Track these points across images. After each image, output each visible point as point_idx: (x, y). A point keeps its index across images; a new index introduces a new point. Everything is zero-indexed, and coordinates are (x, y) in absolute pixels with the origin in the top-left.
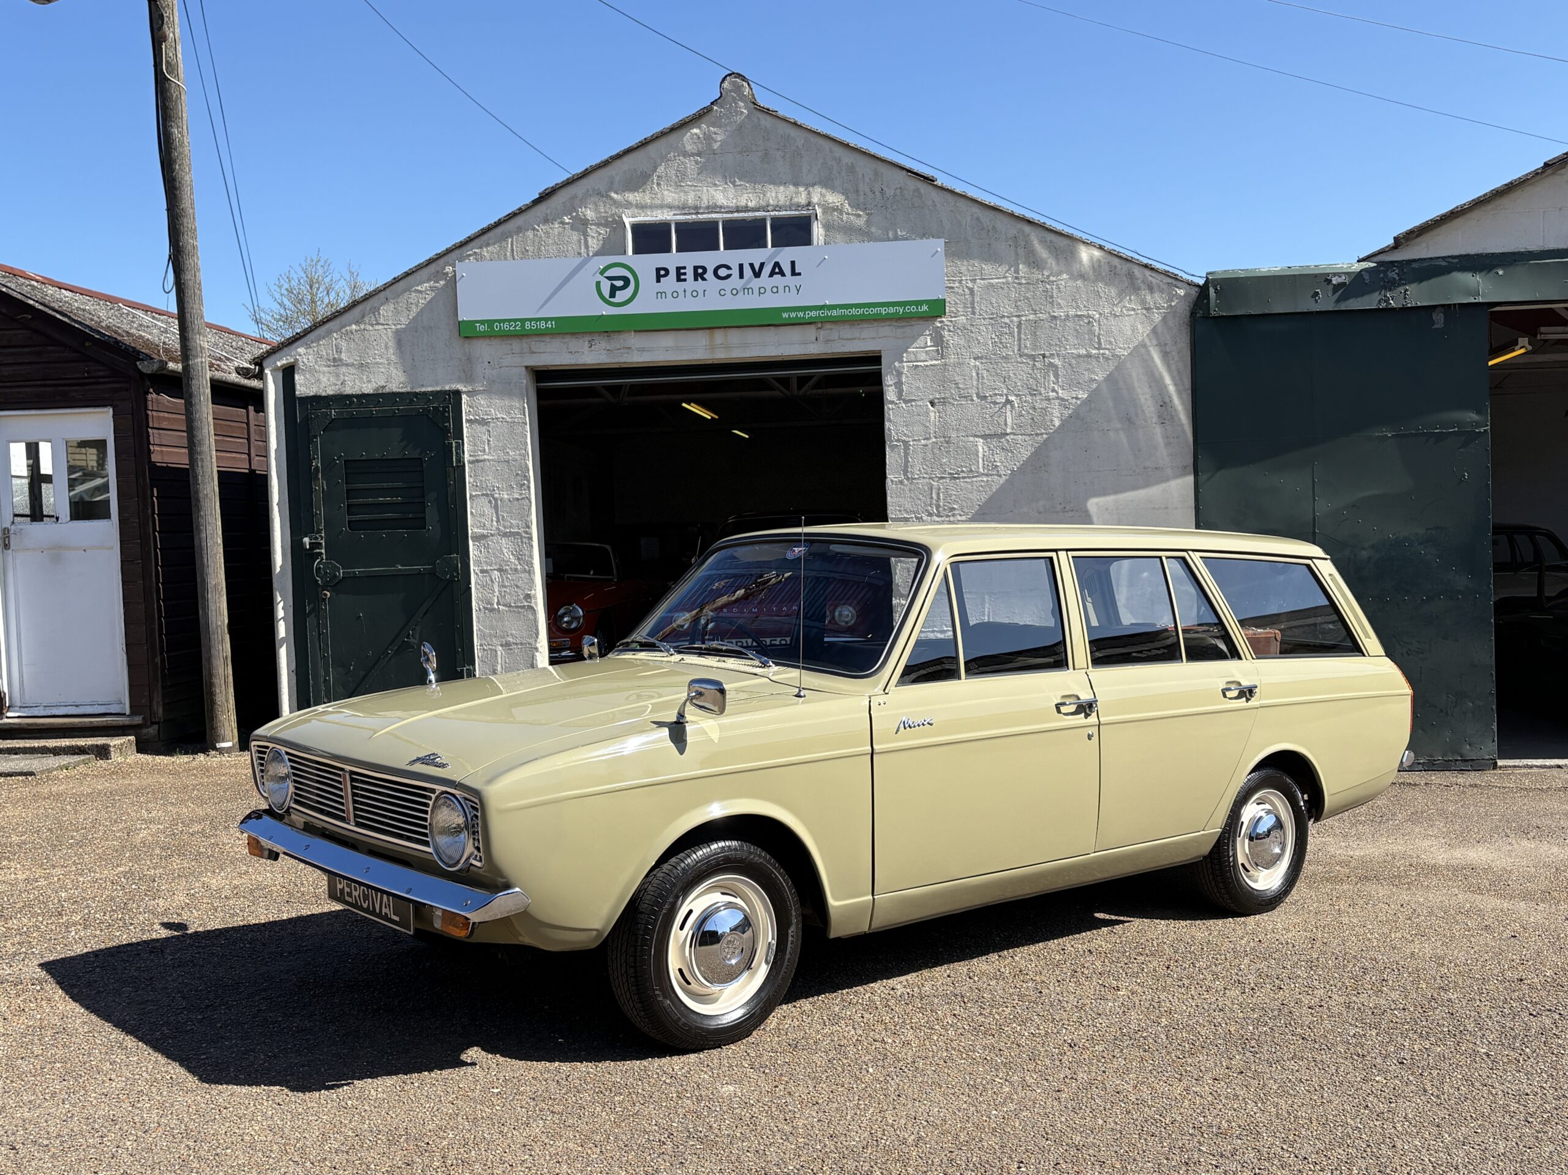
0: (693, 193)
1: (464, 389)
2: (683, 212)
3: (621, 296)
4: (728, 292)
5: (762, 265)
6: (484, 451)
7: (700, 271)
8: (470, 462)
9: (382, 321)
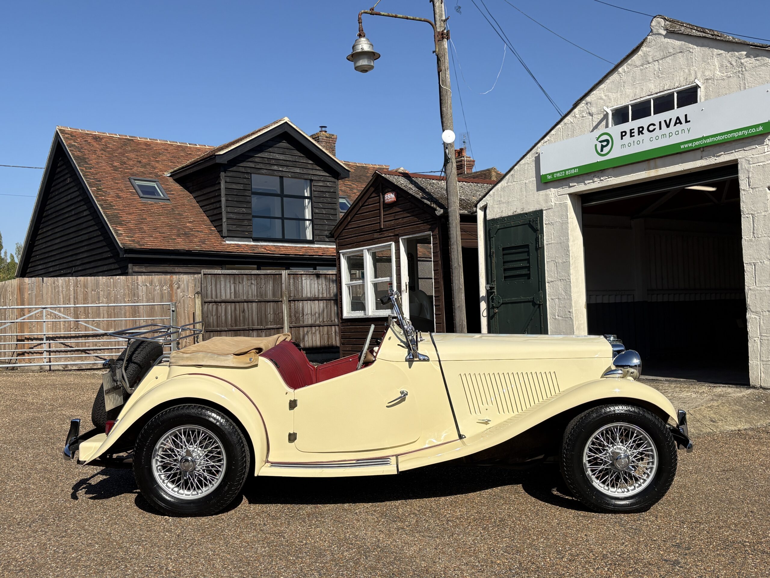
0: (639, 87)
1: (544, 209)
2: (634, 99)
3: (606, 150)
4: (654, 139)
5: (671, 120)
6: (552, 239)
7: (641, 129)
8: (547, 245)
9: (515, 180)
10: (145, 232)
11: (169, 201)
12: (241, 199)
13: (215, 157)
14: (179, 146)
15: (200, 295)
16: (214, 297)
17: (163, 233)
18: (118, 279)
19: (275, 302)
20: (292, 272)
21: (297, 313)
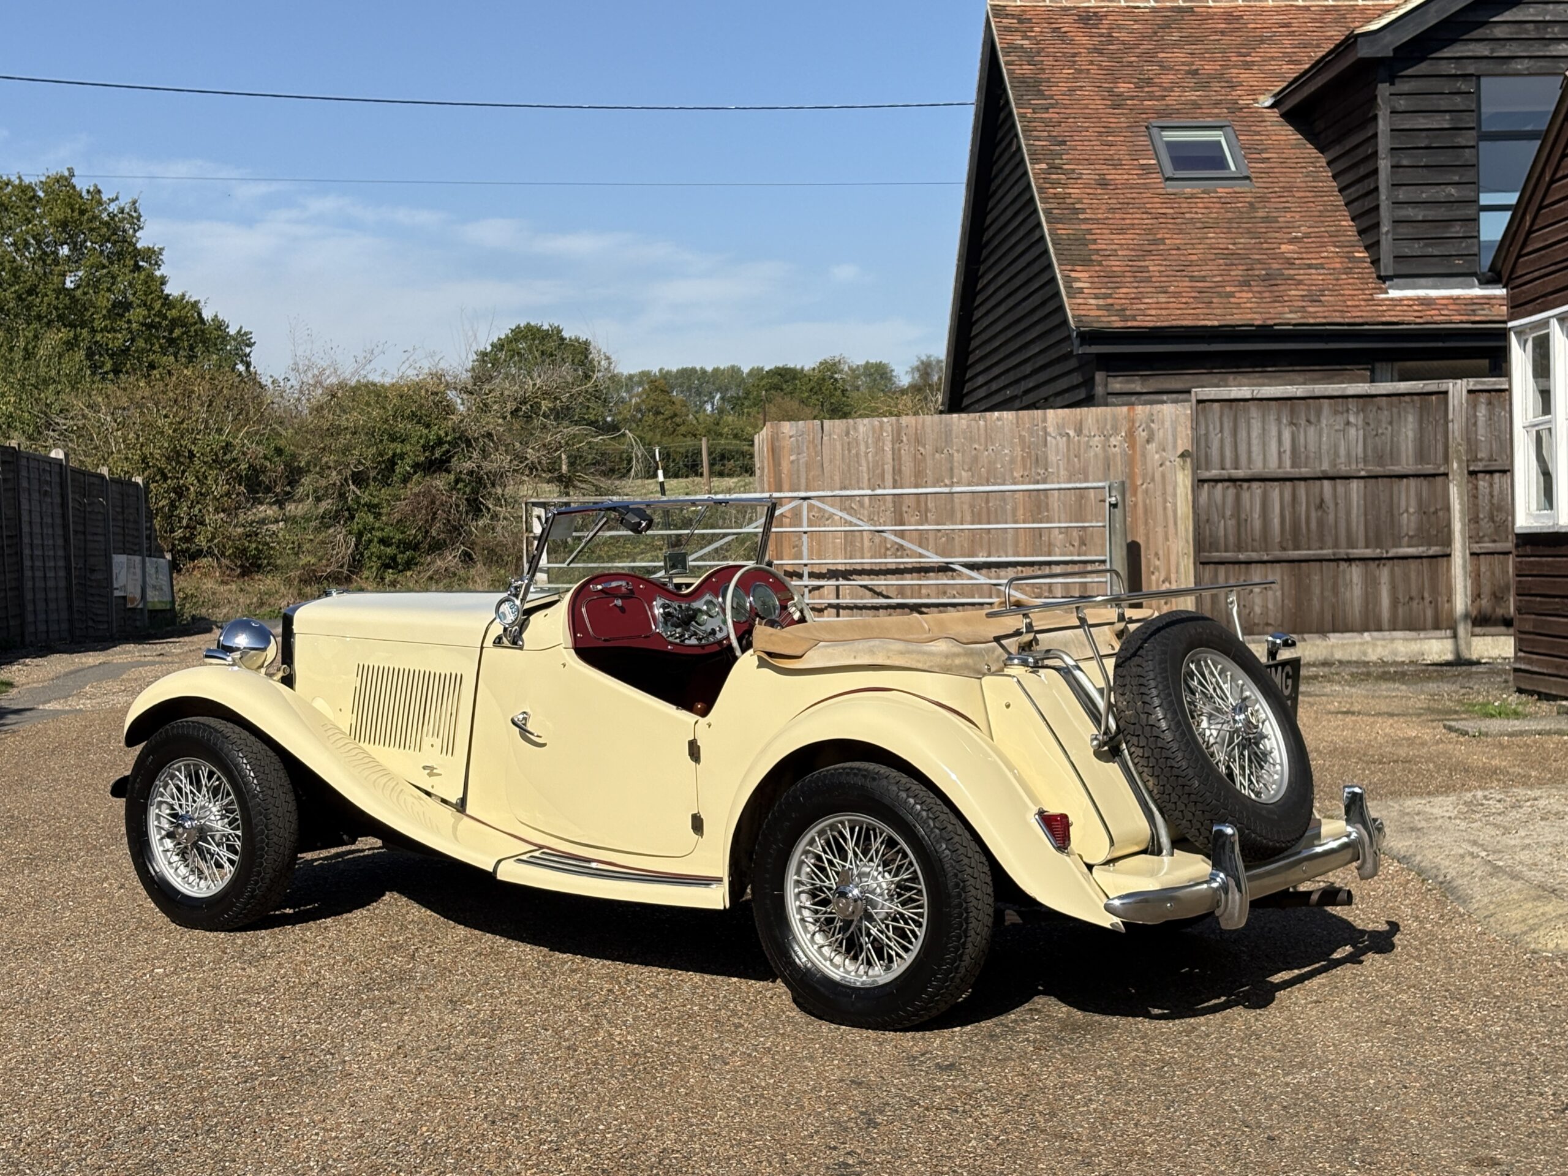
10: (1149, 280)
11: (1248, 182)
12: (1442, 158)
13: (1356, 41)
14: (1328, 10)
15: (1189, 460)
16: (1228, 465)
17: (1203, 279)
18: (998, 419)
19: (1426, 476)
20: (1484, 383)
21: (1500, 509)
